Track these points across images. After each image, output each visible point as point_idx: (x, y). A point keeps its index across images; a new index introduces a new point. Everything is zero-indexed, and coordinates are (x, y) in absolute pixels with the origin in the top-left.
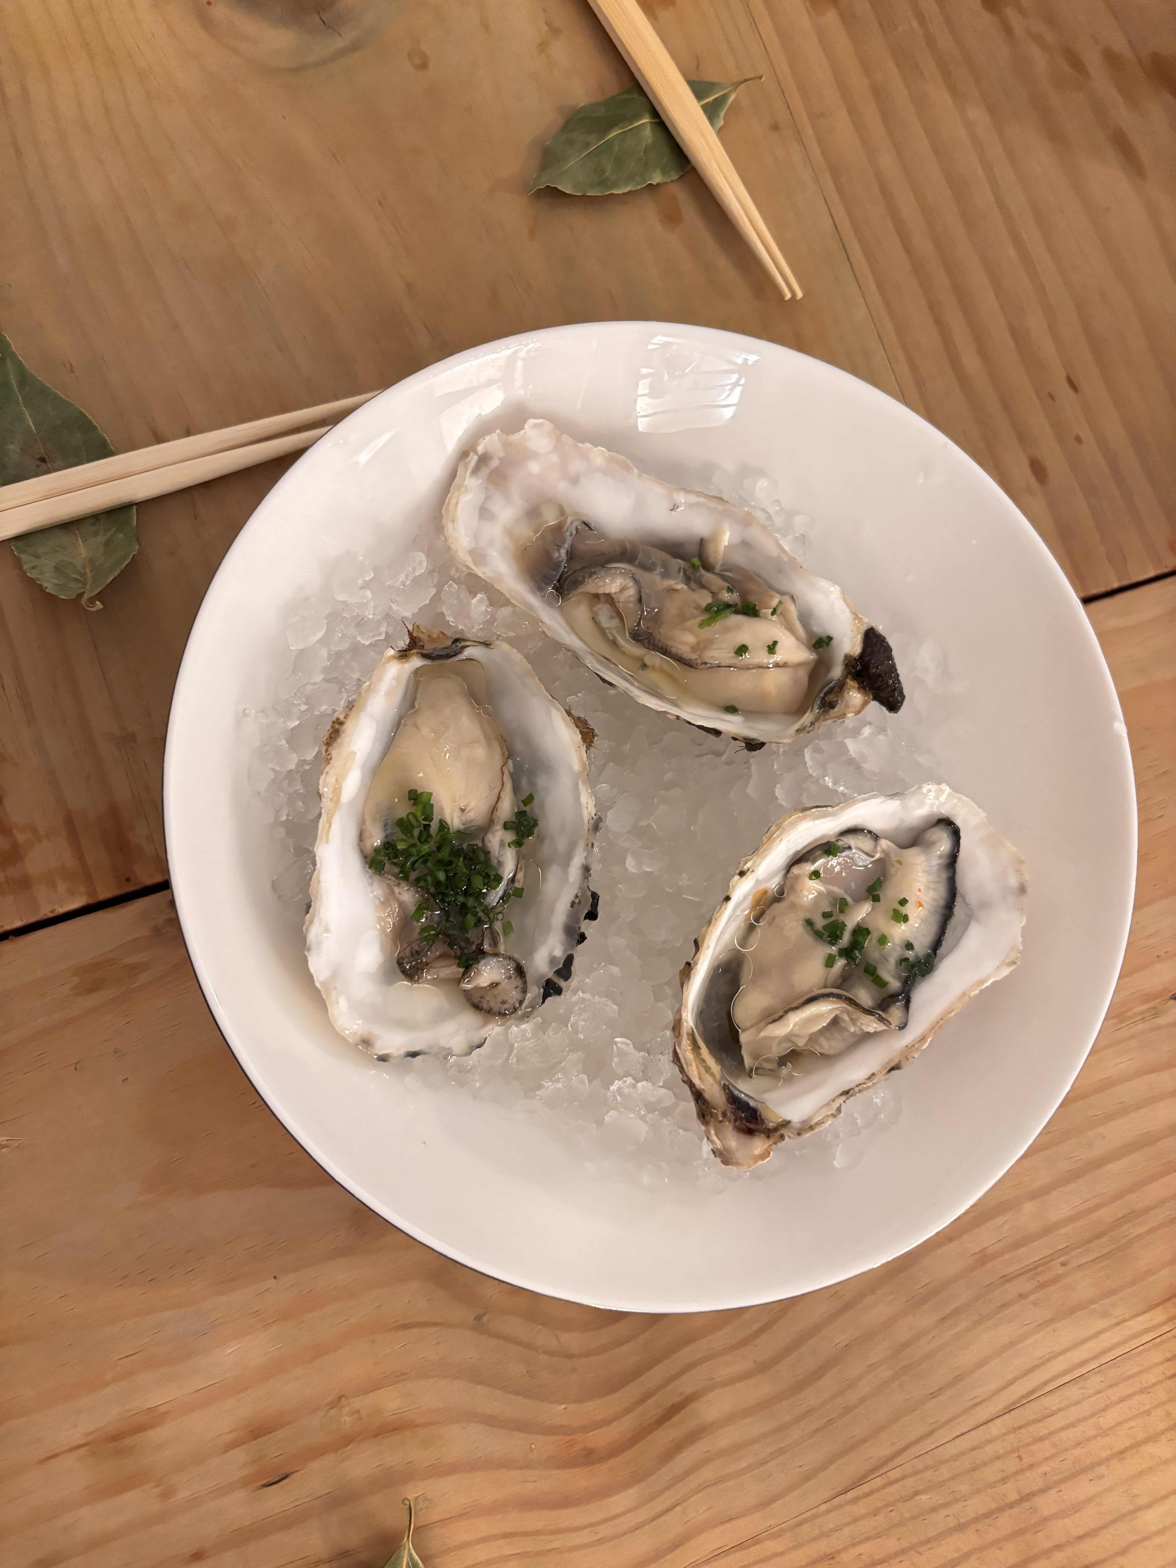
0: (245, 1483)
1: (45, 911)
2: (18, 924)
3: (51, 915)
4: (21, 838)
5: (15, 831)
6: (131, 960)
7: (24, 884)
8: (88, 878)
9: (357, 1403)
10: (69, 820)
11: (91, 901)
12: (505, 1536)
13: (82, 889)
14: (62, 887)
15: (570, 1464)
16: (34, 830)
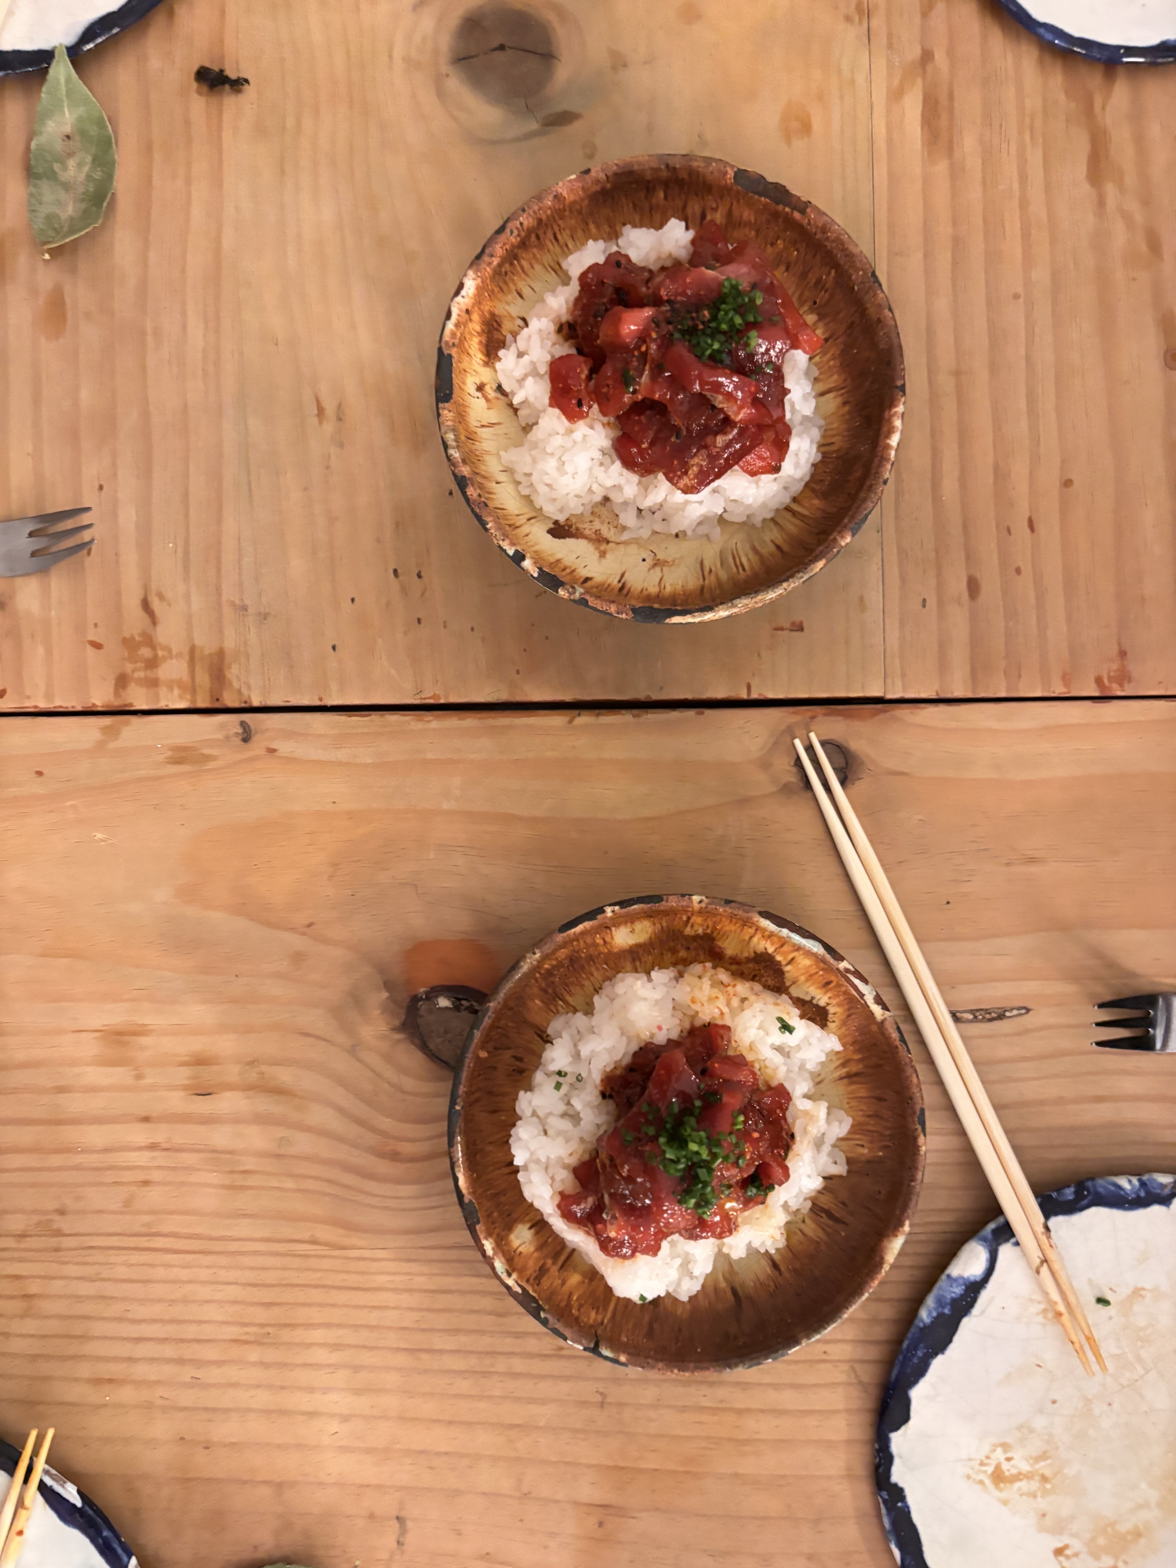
0: (185, 1088)
1: (162, 705)
2: (145, 707)
3: (166, 708)
4: (160, 653)
5: (158, 648)
6: (206, 751)
7: (153, 683)
8: (194, 691)
9: (264, 1068)
10: (192, 650)
11: (192, 706)
12: (329, 1181)
13: (188, 697)
14: (176, 692)
15: (381, 1155)
16: (169, 650)
